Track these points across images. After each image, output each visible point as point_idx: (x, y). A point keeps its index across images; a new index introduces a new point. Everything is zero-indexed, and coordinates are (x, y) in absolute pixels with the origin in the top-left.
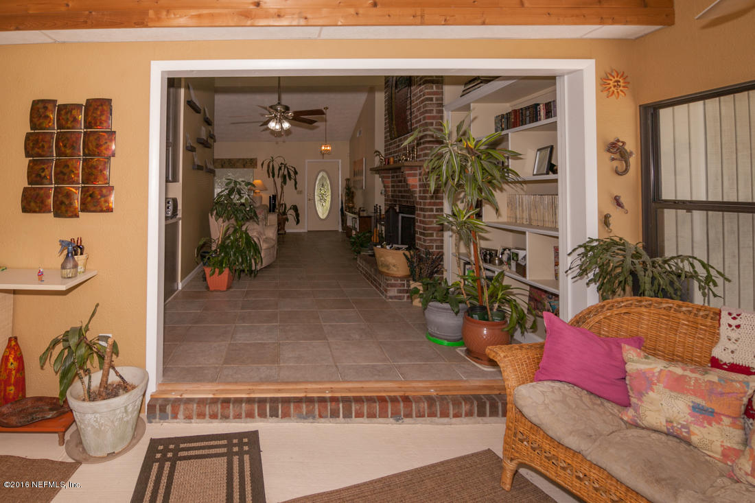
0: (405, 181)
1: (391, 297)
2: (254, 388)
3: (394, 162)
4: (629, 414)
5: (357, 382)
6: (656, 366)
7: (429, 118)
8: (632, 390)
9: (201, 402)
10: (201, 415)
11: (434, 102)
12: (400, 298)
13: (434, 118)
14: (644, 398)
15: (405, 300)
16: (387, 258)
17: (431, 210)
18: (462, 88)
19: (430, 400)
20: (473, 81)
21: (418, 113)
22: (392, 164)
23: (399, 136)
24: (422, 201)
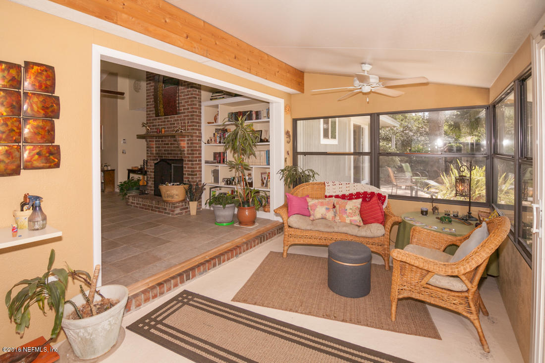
0: (179, 144)
1: (177, 214)
2: (168, 272)
3: (165, 132)
4: (312, 217)
5: (215, 248)
6: (315, 201)
7: (195, 108)
8: (311, 210)
9: (144, 292)
10: (147, 300)
11: (197, 99)
12: (181, 213)
13: (197, 108)
14: (316, 211)
15: (184, 214)
16: (172, 191)
17: (196, 161)
18: (211, 94)
19: (246, 243)
20: (217, 92)
21: (186, 104)
22: (163, 133)
23: (165, 115)
24: (190, 156)
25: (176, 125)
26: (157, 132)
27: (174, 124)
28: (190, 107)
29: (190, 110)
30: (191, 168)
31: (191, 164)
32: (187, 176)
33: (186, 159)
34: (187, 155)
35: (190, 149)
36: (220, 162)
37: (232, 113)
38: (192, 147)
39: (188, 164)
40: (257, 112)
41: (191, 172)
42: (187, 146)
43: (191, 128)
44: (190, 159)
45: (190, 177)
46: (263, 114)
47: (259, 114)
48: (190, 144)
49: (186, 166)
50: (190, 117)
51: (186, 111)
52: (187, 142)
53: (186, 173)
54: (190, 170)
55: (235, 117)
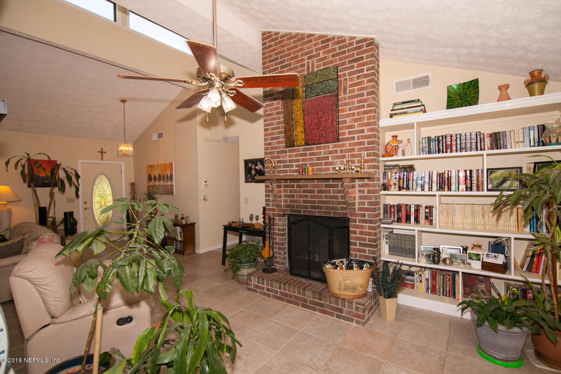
21: (356, 124)
22: (310, 174)
23: (307, 144)
24: (366, 213)
25: (330, 160)
26: (299, 172)
27: (328, 158)
28: (365, 128)
29: (366, 133)
30: (370, 234)
31: (370, 228)
32: (358, 247)
33: (357, 218)
34: (358, 211)
35: (366, 201)
36: (399, 220)
37: (429, 138)
38: (370, 198)
39: (361, 227)
40: (495, 134)
41: (368, 241)
42: (359, 196)
43: (368, 165)
44: (367, 218)
45: (367, 249)
46: (513, 138)
47: (501, 137)
48: (366, 192)
49: (357, 230)
50: (366, 146)
51: (356, 136)
52: (360, 189)
53: (358, 242)
54: (367, 237)
55: (437, 145)
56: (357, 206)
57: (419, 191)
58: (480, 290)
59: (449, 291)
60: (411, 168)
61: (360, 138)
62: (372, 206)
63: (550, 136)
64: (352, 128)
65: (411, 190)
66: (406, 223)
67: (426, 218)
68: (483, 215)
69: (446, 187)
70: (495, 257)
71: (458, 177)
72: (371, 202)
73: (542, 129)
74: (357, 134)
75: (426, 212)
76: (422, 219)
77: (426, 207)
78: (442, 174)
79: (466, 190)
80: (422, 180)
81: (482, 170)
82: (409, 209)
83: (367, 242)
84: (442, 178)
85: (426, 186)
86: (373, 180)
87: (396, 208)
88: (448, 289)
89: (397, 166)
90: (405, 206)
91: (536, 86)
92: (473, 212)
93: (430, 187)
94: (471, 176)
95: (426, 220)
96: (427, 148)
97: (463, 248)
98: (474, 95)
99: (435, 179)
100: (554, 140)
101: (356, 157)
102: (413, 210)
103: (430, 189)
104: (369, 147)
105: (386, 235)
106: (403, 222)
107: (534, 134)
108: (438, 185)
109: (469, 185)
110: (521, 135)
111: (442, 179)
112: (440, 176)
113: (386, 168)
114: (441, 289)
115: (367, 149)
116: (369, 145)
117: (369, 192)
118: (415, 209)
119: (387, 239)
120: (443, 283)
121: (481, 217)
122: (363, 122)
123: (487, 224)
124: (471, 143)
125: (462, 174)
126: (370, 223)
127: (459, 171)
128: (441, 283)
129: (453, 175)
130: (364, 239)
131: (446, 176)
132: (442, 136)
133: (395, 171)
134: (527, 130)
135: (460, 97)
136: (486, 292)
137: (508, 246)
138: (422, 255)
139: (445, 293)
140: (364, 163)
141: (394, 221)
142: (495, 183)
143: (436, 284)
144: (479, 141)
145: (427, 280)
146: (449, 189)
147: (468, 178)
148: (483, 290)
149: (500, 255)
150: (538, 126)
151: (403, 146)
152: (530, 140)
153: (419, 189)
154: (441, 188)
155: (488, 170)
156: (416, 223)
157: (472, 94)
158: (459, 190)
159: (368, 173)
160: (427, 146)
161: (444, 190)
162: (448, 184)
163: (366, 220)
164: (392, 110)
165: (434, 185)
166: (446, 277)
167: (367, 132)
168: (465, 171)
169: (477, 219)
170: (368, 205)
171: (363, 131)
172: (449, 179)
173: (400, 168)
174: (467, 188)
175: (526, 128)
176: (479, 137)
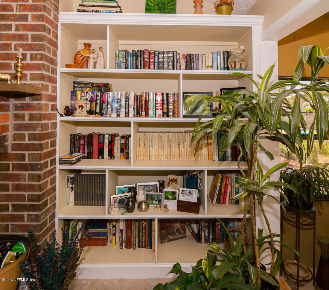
24: (26, 153)
28: (30, 14)
29: (30, 22)
30: (31, 188)
31: (31, 177)
32: (10, 212)
33: (11, 163)
34: (13, 149)
35: (27, 133)
36: (90, 156)
37: (126, 52)
38: (33, 128)
39: (17, 177)
40: (190, 55)
41: (28, 201)
42: (15, 124)
43: (31, 74)
44: (27, 161)
45: (26, 213)
46: (204, 62)
47: (195, 60)
48: (27, 118)
49: (10, 183)
50: (30, 42)
51: (14, 24)
52: (17, 112)
53: (10, 204)
54: (26, 194)
55: (134, 61)
56: (10, 143)
57: (114, 118)
58: (175, 230)
59: (145, 240)
60: (106, 88)
61: (21, 28)
62: (37, 140)
63: (235, 61)
64: (8, 11)
65: (104, 115)
66: (99, 158)
67: (122, 150)
68: (179, 145)
69: (144, 113)
70: (190, 193)
71: (156, 100)
72: (34, 134)
73: (227, 55)
74: (15, 21)
75: (121, 144)
76: (117, 152)
77: (122, 137)
78: (140, 96)
79: (163, 116)
80: (117, 103)
81: (178, 93)
82: (102, 140)
83: (26, 203)
84: (140, 101)
85: (123, 111)
86: (39, 97)
87: (86, 139)
88: (144, 238)
89: (89, 83)
90: (97, 137)
91: (224, 8)
92: (169, 141)
93: (127, 112)
94: (168, 101)
95: (122, 154)
96: (124, 64)
97: (159, 183)
98: (171, 7)
99: (132, 102)
100: (238, 66)
101: (12, 60)
102: (106, 141)
103: (127, 114)
104: (35, 45)
105: (71, 178)
106: (95, 158)
107: (220, 60)
108: (135, 109)
109: (166, 111)
110: (211, 60)
111: (140, 103)
112: (138, 98)
113: (76, 85)
114: (137, 239)
115: (31, 47)
116: (35, 41)
117: (32, 117)
118: (109, 140)
119: (72, 183)
120: (139, 231)
121: (177, 147)
122: (27, 4)
123: (182, 154)
124: (168, 62)
125: (159, 98)
126: (32, 170)
127: (156, 94)
128: (137, 232)
129: (151, 98)
130: (22, 198)
131: (144, 99)
132: (141, 51)
133: (87, 90)
134: (216, 55)
135: (158, 8)
136: (181, 230)
137: (200, 179)
138: (115, 202)
139: (141, 244)
140: (22, 68)
141: (84, 157)
142: (190, 108)
143: (131, 235)
144: (175, 62)
145: (121, 231)
146: (147, 115)
147: (165, 102)
148: (178, 229)
149: (194, 190)
150: (224, 52)
151: (95, 57)
152: (218, 65)
153: (114, 115)
154: (138, 113)
155: (184, 93)
156: (109, 158)
157: (170, 6)
158: (156, 116)
159: (31, 86)
160: (124, 61)
161: (141, 116)
162: (145, 109)
163: (26, 164)
164: (80, 5)
165: (131, 109)
166: (143, 224)
167: (32, 20)
168: (162, 94)
169: (173, 149)
170: (29, 140)
171: (25, 18)
172: (147, 102)
173: (93, 87)
174: (163, 113)
175: (215, 53)
176: (175, 56)
